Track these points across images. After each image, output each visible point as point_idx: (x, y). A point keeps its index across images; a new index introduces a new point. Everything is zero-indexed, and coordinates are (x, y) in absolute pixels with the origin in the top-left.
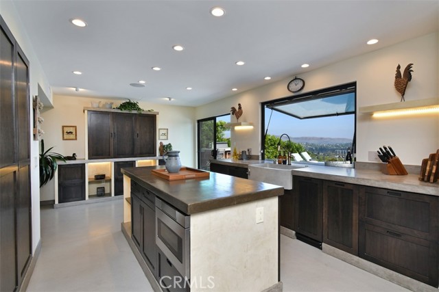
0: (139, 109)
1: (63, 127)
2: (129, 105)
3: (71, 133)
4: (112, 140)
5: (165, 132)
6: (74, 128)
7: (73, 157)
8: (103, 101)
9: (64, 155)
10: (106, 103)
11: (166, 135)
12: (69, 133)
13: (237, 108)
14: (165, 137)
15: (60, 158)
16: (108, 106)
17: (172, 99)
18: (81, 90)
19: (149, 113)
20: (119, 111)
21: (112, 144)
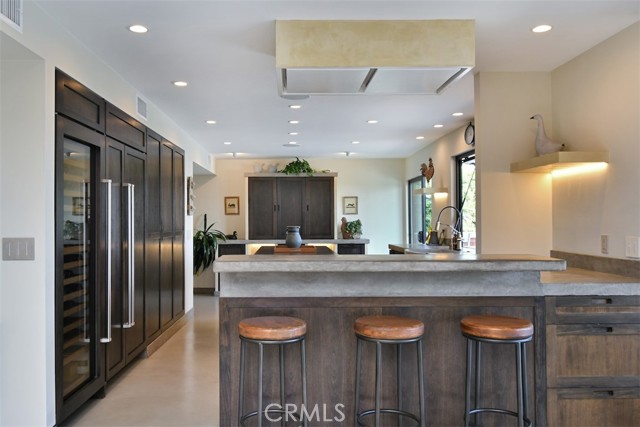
0: (309, 170)
1: (226, 198)
2: (297, 166)
3: (234, 205)
4: (275, 214)
5: (352, 201)
6: (236, 200)
7: (233, 237)
8: (267, 163)
9: (225, 233)
10: (270, 166)
11: (354, 206)
12: (231, 206)
13: (428, 165)
14: (353, 210)
15: (220, 236)
16: (272, 170)
17: (351, 154)
18: (238, 154)
19: (324, 175)
20: (284, 175)
21: (275, 219)
